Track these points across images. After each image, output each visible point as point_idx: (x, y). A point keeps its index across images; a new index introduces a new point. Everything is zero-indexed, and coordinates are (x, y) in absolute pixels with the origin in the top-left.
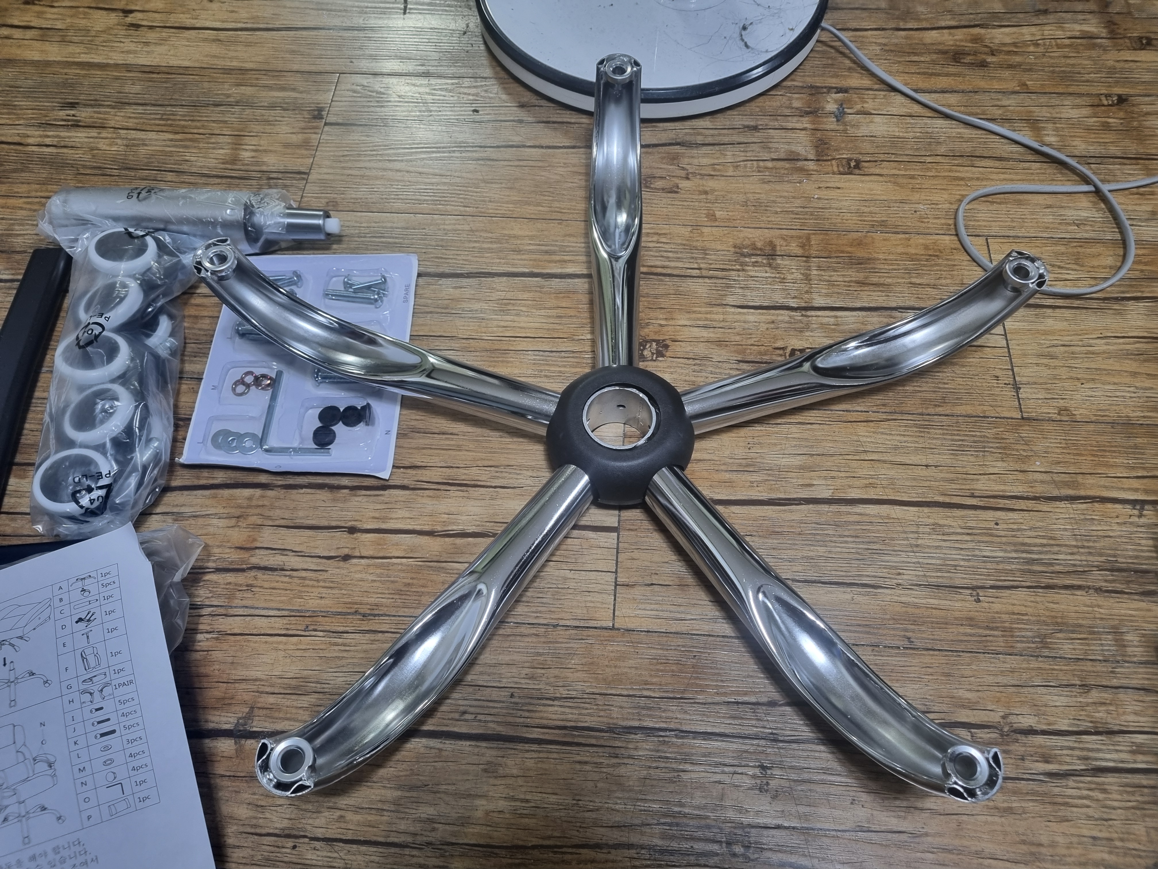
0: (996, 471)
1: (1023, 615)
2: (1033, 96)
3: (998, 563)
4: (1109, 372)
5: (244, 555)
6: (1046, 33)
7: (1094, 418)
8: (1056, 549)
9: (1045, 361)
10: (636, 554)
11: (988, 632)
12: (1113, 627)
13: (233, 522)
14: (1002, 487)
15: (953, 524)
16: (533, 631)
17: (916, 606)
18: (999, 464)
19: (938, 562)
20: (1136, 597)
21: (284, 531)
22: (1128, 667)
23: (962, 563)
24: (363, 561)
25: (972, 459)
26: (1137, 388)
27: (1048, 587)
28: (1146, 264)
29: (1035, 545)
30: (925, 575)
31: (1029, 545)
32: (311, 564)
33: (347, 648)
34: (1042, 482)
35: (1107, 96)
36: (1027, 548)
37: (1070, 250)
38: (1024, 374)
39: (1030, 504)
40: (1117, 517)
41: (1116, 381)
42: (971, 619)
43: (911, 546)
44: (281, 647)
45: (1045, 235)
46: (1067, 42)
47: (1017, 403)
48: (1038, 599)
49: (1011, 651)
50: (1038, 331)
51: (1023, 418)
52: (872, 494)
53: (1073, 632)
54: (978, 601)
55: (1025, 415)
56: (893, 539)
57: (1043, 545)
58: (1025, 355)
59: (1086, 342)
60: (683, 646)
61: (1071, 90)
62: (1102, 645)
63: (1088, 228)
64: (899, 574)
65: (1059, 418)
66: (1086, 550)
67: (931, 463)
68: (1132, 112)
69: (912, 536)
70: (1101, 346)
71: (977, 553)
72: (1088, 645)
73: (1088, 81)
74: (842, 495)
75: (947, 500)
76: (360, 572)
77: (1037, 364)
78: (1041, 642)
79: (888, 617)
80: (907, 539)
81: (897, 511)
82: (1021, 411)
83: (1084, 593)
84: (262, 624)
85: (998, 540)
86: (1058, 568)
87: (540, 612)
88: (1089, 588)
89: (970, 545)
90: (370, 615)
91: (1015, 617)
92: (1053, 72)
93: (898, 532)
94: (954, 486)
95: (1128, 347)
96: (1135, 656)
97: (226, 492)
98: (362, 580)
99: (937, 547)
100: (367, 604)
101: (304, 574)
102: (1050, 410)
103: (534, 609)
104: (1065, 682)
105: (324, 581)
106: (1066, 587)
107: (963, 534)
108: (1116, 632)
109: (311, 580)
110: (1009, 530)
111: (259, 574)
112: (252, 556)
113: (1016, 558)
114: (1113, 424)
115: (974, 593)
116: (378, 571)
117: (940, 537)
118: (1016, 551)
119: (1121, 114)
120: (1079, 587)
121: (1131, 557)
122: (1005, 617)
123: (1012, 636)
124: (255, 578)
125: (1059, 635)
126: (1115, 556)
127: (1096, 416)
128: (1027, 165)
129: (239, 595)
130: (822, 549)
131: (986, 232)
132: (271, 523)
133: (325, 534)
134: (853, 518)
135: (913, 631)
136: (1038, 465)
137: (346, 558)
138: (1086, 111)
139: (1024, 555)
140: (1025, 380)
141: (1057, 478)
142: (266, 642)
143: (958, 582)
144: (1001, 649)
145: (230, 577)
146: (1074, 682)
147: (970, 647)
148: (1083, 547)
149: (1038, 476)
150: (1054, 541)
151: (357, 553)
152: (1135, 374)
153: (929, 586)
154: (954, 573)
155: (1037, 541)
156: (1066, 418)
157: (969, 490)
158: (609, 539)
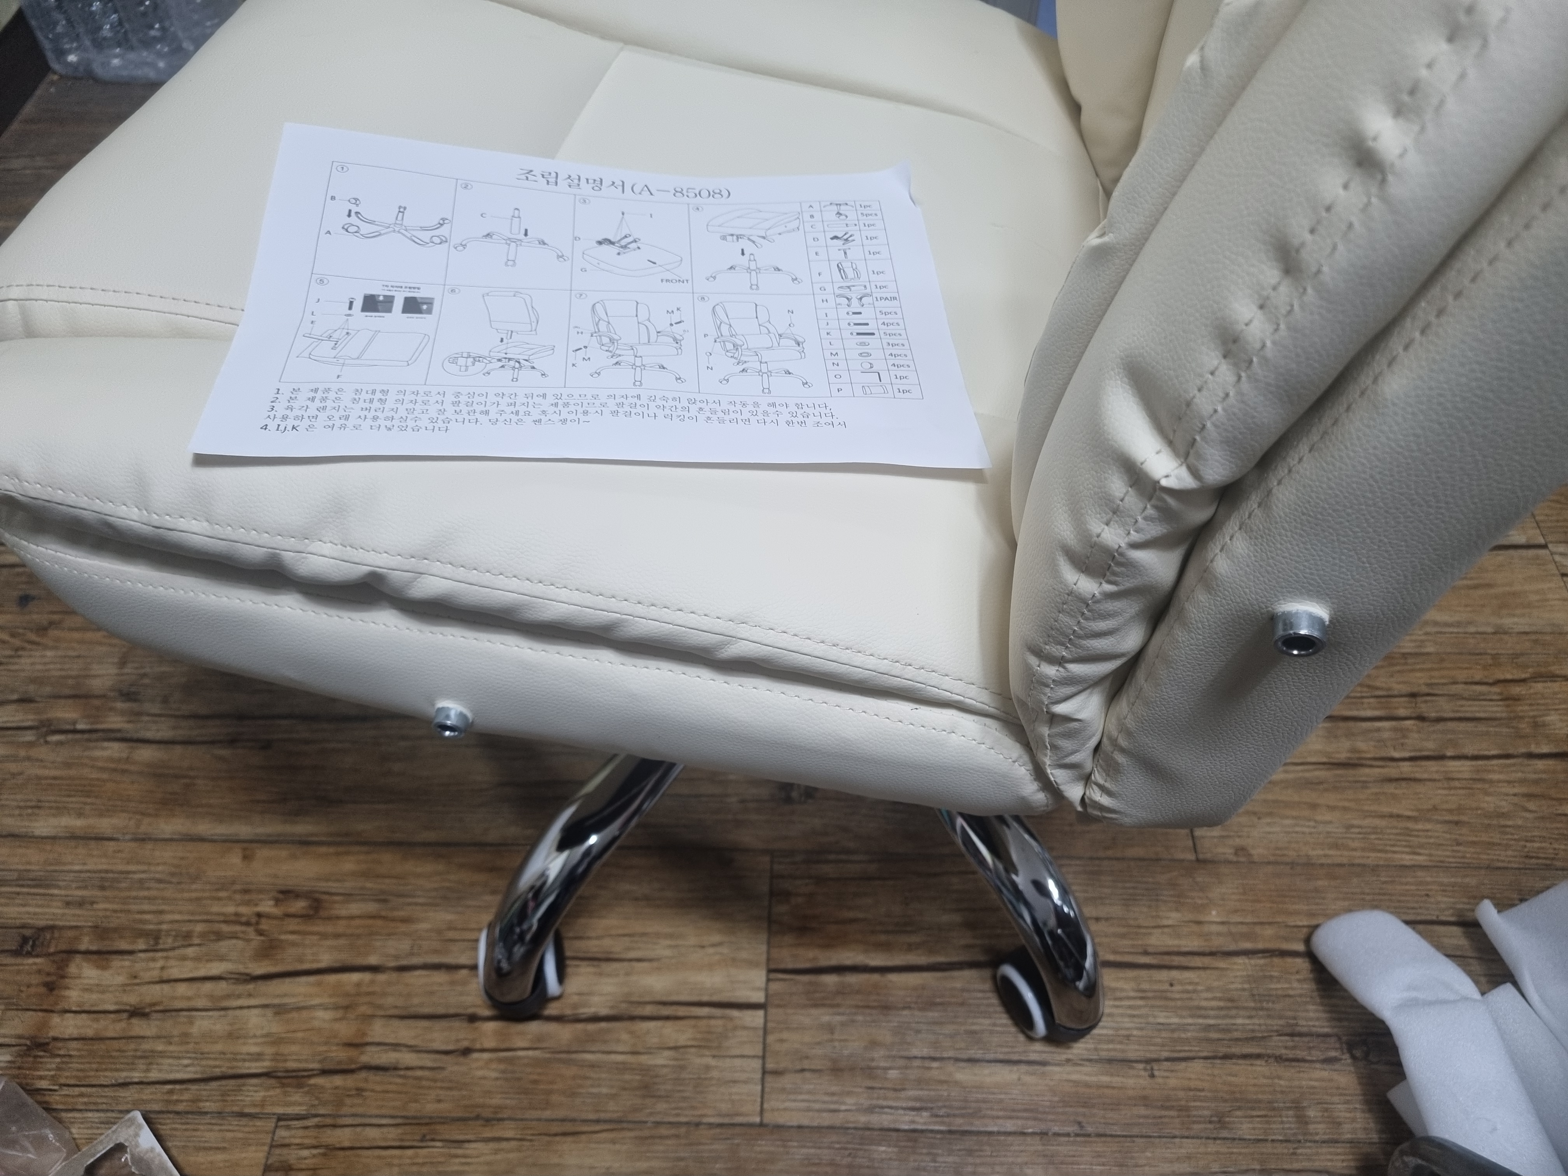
0: (1170, 922)
1: (1199, 1090)
3: (1173, 1031)
4: (1288, 805)
5: (353, 1053)
7: (1272, 859)
8: (1234, 1012)
10: (785, 1035)
11: (1164, 1113)
12: (1293, 1102)
13: (340, 1014)
14: (1176, 942)
15: (1126, 986)
16: (673, 1131)
17: (1087, 1085)
18: (1174, 915)
19: (1110, 1032)
20: (1318, 1065)
21: (396, 1023)
22: (1309, 1147)
23: (1135, 1032)
24: (486, 1056)
25: (1145, 910)
26: (1316, 821)
27: (1226, 1057)
29: (1212, 1009)
30: (1096, 1049)
31: (1205, 1009)
32: (427, 1060)
33: (469, 1160)
34: (1219, 934)
36: (1203, 1012)
39: (1207, 961)
40: (1297, 972)
41: (1294, 813)
42: (1145, 1098)
44: (396, 1161)
47: (1190, 843)
48: (1216, 1072)
49: (1186, 1134)
51: (1198, 860)
53: (1253, 1109)
54: (1152, 1076)
55: (1201, 856)
57: (1221, 1008)
60: (838, 1143)
62: (1282, 1122)
65: (1235, 859)
66: (1265, 1013)
71: (1151, 1020)
72: (1267, 1122)
75: (1119, 959)
76: (481, 1068)
78: (1219, 1121)
79: (1056, 1099)
82: (1196, 852)
83: (1263, 1063)
84: (372, 1134)
85: (1172, 1004)
86: (1236, 1035)
87: (681, 1108)
88: (1269, 1056)
89: (1143, 1011)
90: (494, 1119)
91: (1191, 1093)
94: (1128, 943)
95: (1307, 775)
96: (1317, 1134)
97: (332, 978)
98: (484, 1078)
100: (490, 1106)
101: (419, 1073)
102: (1226, 851)
103: (673, 1105)
104: (1244, 1167)
105: (442, 1081)
106: (1245, 1057)
107: (1135, 998)
108: (1298, 1107)
109: (428, 1079)
110: (1183, 992)
111: (372, 1076)
112: (362, 1053)
113: (1191, 1025)
114: (1292, 865)
115: (1148, 1067)
116: (502, 1067)
118: (1192, 1016)
120: (1258, 1056)
121: (1311, 1019)
122: (1181, 1094)
123: (1189, 1116)
124: (366, 1080)
125: (1239, 1113)
126: (1295, 1018)
127: (1274, 855)
129: (348, 1101)
130: (987, 1021)
132: (382, 1013)
133: (444, 1023)
135: (1084, 1115)
136: (1214, 915)
137: (466, 1052)
139: (1201, 1021)
141: (1233, 929)
142: (379, 1157)
143: (1131, 1055)
144: (1177, 1133)
145: (338, 1080)
146: (1253, 1167)
147: (1144, 1131)
148: (1262, 1009)
149: (1214, 928)
150: (1231, 1003)
151: (478, 1046)
152: (1314, 806)
153: (1100, 1061)
154: (1127, 1044)
155: (1214, 1004)
156: (1242, 859)
157: (1142, 945)
158: (756, 1018)
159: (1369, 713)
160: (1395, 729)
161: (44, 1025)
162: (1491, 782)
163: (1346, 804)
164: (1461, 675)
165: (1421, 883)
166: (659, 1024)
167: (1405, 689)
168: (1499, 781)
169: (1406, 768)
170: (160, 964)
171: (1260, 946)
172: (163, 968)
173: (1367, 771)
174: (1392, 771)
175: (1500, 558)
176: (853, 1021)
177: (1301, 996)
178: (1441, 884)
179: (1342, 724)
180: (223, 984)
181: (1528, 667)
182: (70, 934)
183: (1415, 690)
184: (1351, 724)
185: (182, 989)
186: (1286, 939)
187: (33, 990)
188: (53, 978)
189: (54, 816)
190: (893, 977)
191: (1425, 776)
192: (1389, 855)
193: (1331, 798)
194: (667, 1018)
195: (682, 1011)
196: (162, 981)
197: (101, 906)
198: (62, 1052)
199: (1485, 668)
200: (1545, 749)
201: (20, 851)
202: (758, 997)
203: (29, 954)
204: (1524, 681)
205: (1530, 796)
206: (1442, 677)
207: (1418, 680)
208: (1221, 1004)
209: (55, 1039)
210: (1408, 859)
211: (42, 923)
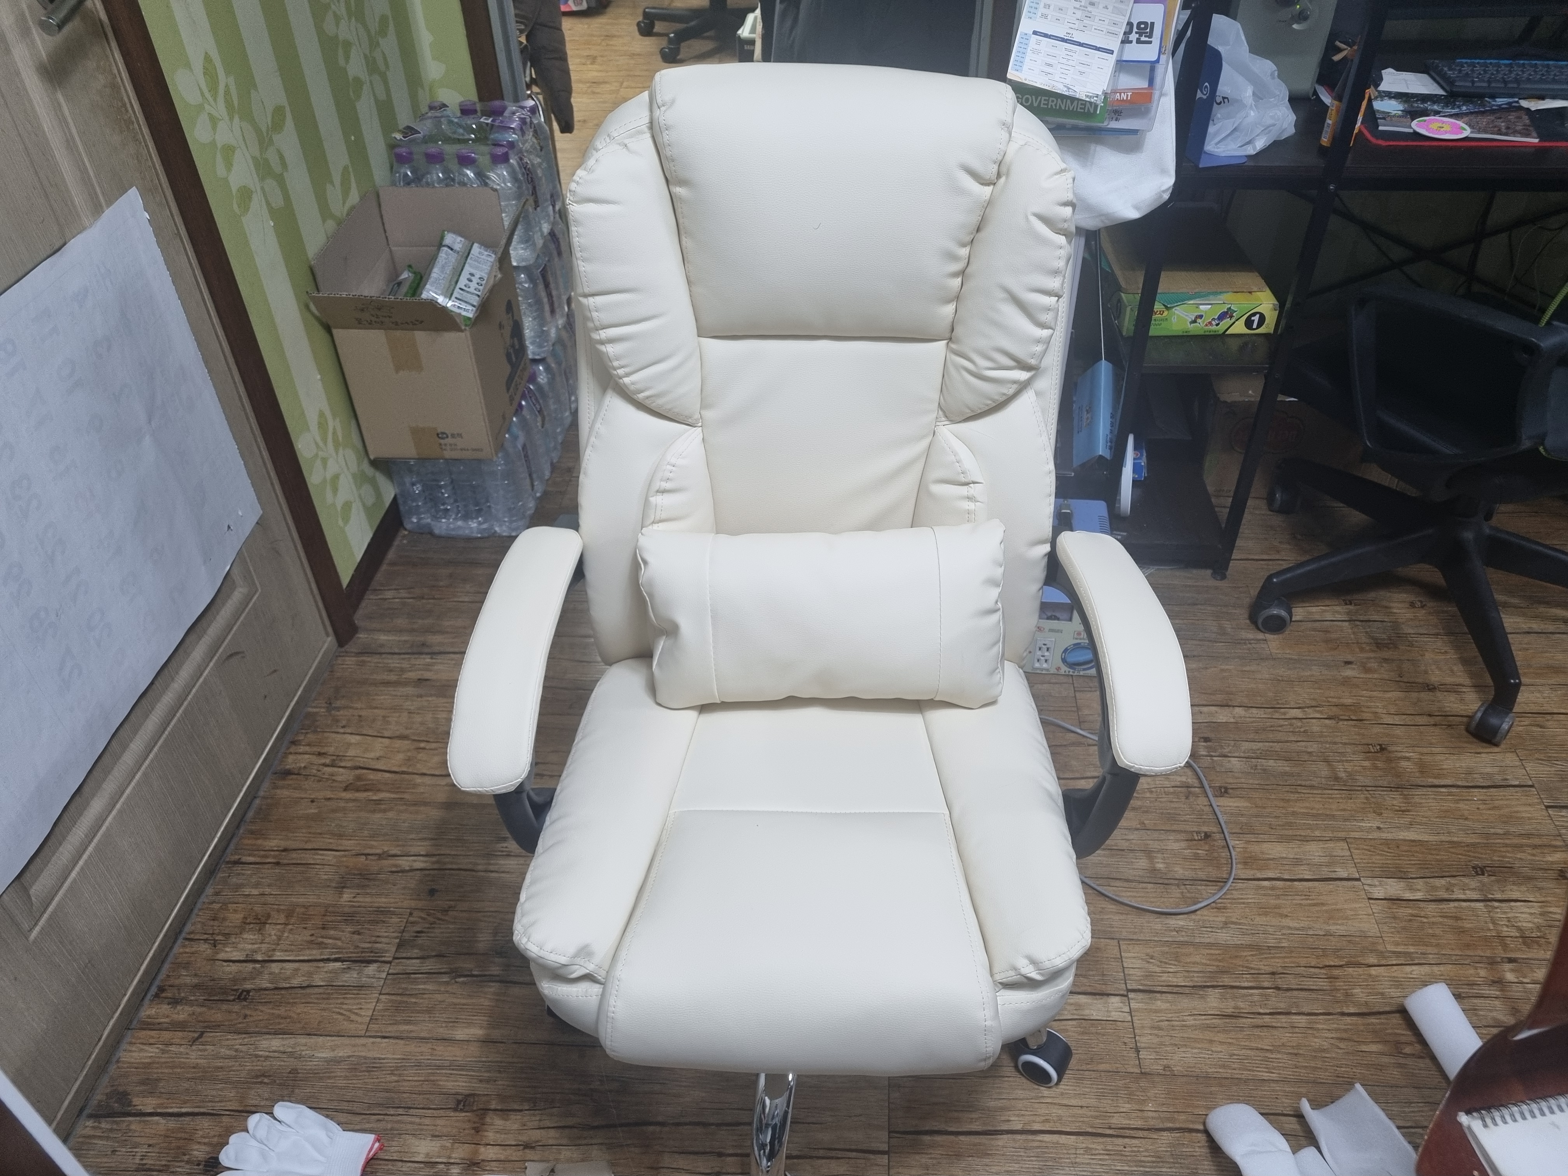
0: (1124, 1110)
2: (1149, 832)
4: (1196, 1040)
6: (1158, 782)
7: (1186, 1073)
8: (1161, 1164)
9: (1156, 1032)
14: (1128, 1122)
18: (1127, 1105)
25: (1110, 1102)
26: (1212, 1051)
28: (1220, 961)
29: (1148, 1162)
31: (1144, 1162)
34: (1153, 1118)
35: (1198, 833)
37: (1172, 950)
38: (1143, 1041)
39: (1145, 1133)
40: (1198, 1142)
41: (1200, 1046)
45: (1156, 939)
46: (1171, 790)
47: (1138, 1062)
50: (1151, 1010)
51: (1142, 1073)
52: (1047, 1127)
55: (1143, 1071)
57: (1154, 1162)
58: (1143, 1027)
59: (1181, 1019)
61: (1175, 827)
63: (1184, 933)
65: (1164, 1073)
66: (1179, 1165)
68: (1214, 846)
69: (1072, 1156)
70: (1191, 1021)
71: (1113, 1167)
73: (1185, 821)
74: (1029, 1128)
75: (1094, 1131)
77: (1151, 1034)
81: (1063, 1139)
82: (1141, 1068)
89: (1109, 1162)
92: (1162, 813)
93: (1064, 1154)
94: (1098, 1121)
95: (1208, 1022)
99: (1088, 1164)
102: (1158, 1068)
110: (1132, 1151)
114: (1197, 1077)
118: (1136, 1166)
119: (1207, 847)
121: (1206, 1170)
126: (1196, 1169)
127: (1186, 1071)
128: (1144, 885)
130: (1017, 1165)
131: (1117, 936)
136: (1150, 1106)
138: (1183, 844)
139: (1142, 1169)
140: (1143, 1045)
141: (1162, 1115)
149: (1150, 1114)
150: (1159, 1159)
151: (724, 1171)
152: (1211, 1042)
155: (1149, 1159)
156: (1168, 1073)
158: (884, 1159)
159: (1246, 984)
160: (1261, 995)
161: (476, 1152)
162: (1318, 1029)
163: (1230, 1041)
164: (1303, 962)
165: (1273, 1091)
166: (828, 1161)
167: (1269, 969)
168: (1323, 1029)
169: (1267, 1019)
170: (538, 1118)
171: (1178, 1125)
173: (1244, 1020)
174: (1258, 1021)
175: (1331, 887)
176: (939, 1163)
177: (1200, 1156)
178: (1285, 1091)
179: (1229, 991)
180: (575, 1130)
181: (1344, 958)
182: (484, 1099)
183: (1275, 970)
184: (1235, 991)
186: (1193, 1122)
187: (467, 1131)
188: (478, 1125)
189: (466, 1027)
190: (962, 1138)
191: (1279, 1025)
192: (1256, 1073)
193: (1221, 1037)
194: (832, 1158)
195: (840, 1154)
197: (500, 1083)
198: (488, 1168)
199: (1318, 957)
200: (1352, 1010)
201: (450, 1048)
202: (885, 1147)
203: (462, 1110)
204: (1341, 966)
205: (1341, 1039)
206: (1294, 963)
207: (1277, 964)
208: (1154, 1159)
209: (483, 1161)
210: (1266, 1076)
211: (467, 1092)
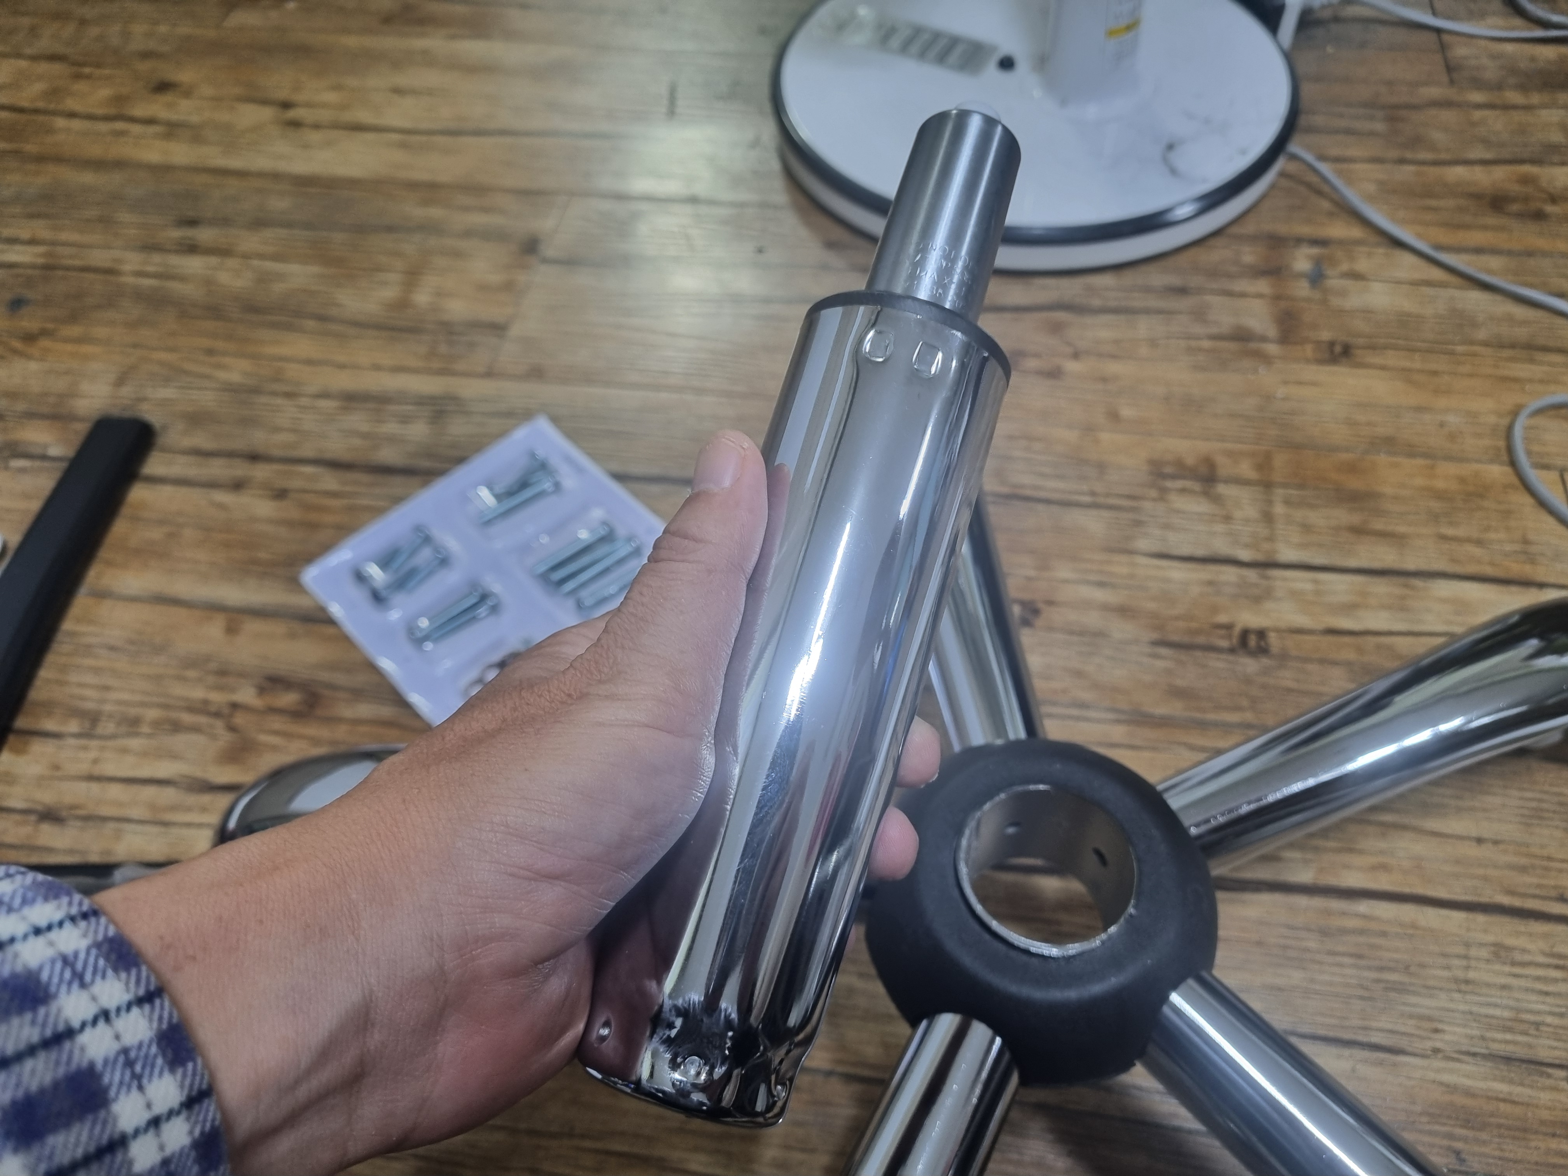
15: (1530, 946)
17: (1469, 1093)
19: (1506, 1014)
23: (1549, 1019)
30: (1483, 1038)
43: (1456, 981)
56: (1422, 966)
64: (1436, 1031)
67: (1485, 835)
79: (1418, 1108)
80: (1448, 968)
107: (1548, 966)
117: (1507, 969)
134: (1351, 923)
135: (1465, 1140)
143: (1544, 1054)
153: (1491, 1057)
154: (1536, 1037)
157: (1555, 887)
172: (95, 761)
185: (115, 791)
196: (91, 778)
